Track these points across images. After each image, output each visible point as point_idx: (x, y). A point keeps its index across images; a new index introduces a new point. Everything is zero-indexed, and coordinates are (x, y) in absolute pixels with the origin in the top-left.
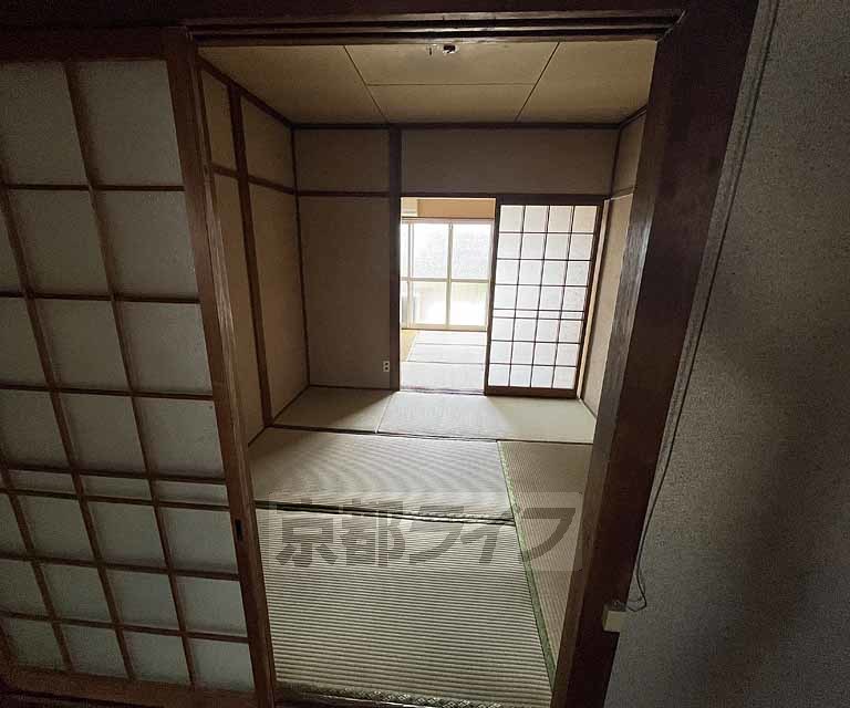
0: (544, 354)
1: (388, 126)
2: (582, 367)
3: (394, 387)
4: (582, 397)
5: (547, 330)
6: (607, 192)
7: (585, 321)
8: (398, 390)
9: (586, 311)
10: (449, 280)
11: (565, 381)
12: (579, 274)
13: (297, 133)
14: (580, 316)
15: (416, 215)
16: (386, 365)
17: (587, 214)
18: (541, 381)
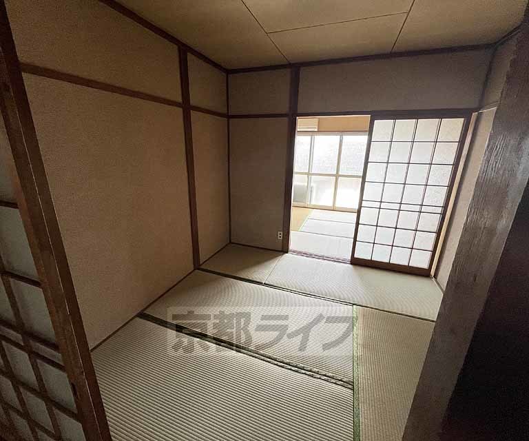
0: (404, 238)
1: (290, 65)
2: (437, 252)
3: (284, 249)
4: (436, 276)
5: (408, 220)
6: (475, 106)
7: (443, 215)
8: (287, 252)
9: (445, 207)
10: (337, 176)
11: (421, 261)
12: (442, 176)
13: (231, 76)
14: (440, 210)
15: (316, 130)
16: (280, 235)
17: (454, 126)
18: (399, 258)
